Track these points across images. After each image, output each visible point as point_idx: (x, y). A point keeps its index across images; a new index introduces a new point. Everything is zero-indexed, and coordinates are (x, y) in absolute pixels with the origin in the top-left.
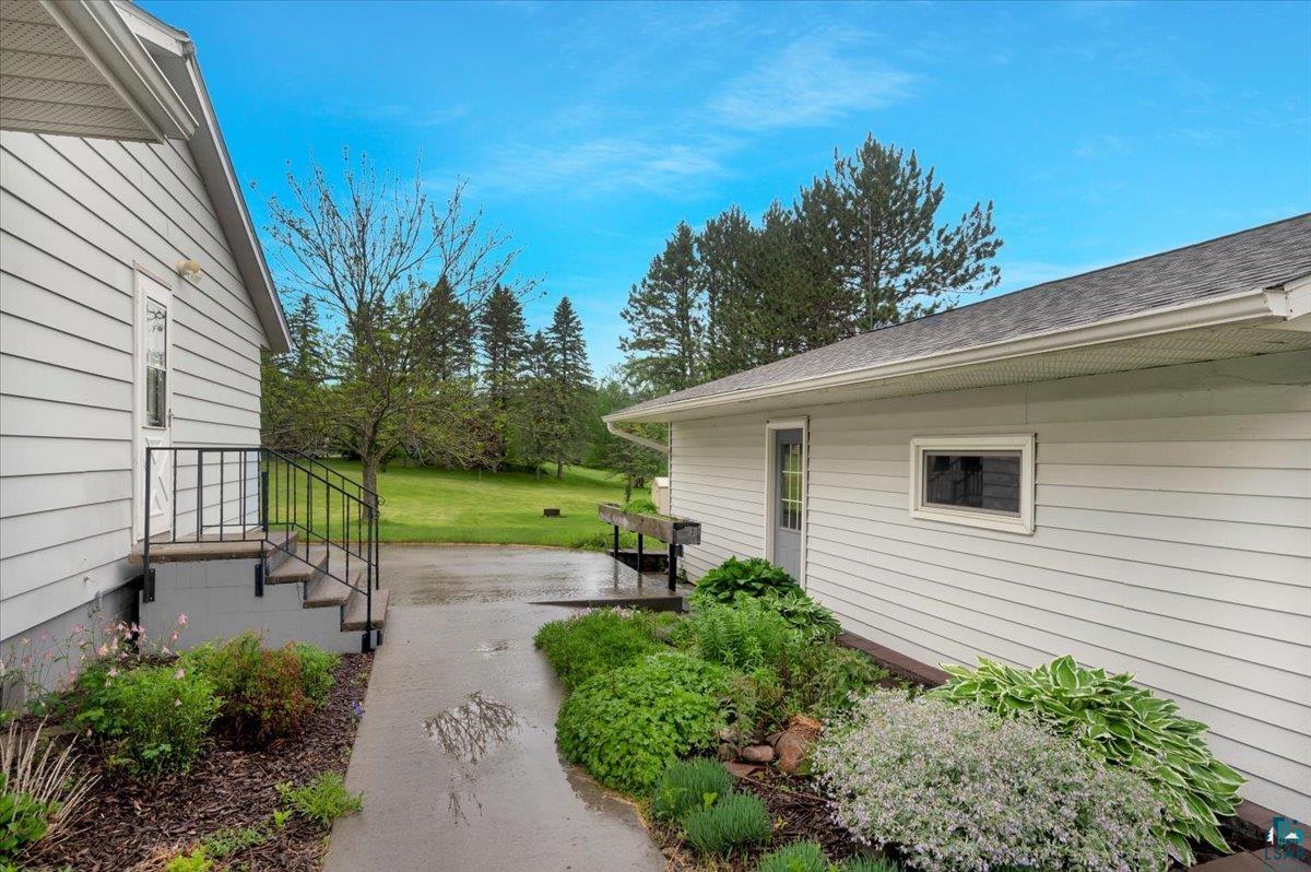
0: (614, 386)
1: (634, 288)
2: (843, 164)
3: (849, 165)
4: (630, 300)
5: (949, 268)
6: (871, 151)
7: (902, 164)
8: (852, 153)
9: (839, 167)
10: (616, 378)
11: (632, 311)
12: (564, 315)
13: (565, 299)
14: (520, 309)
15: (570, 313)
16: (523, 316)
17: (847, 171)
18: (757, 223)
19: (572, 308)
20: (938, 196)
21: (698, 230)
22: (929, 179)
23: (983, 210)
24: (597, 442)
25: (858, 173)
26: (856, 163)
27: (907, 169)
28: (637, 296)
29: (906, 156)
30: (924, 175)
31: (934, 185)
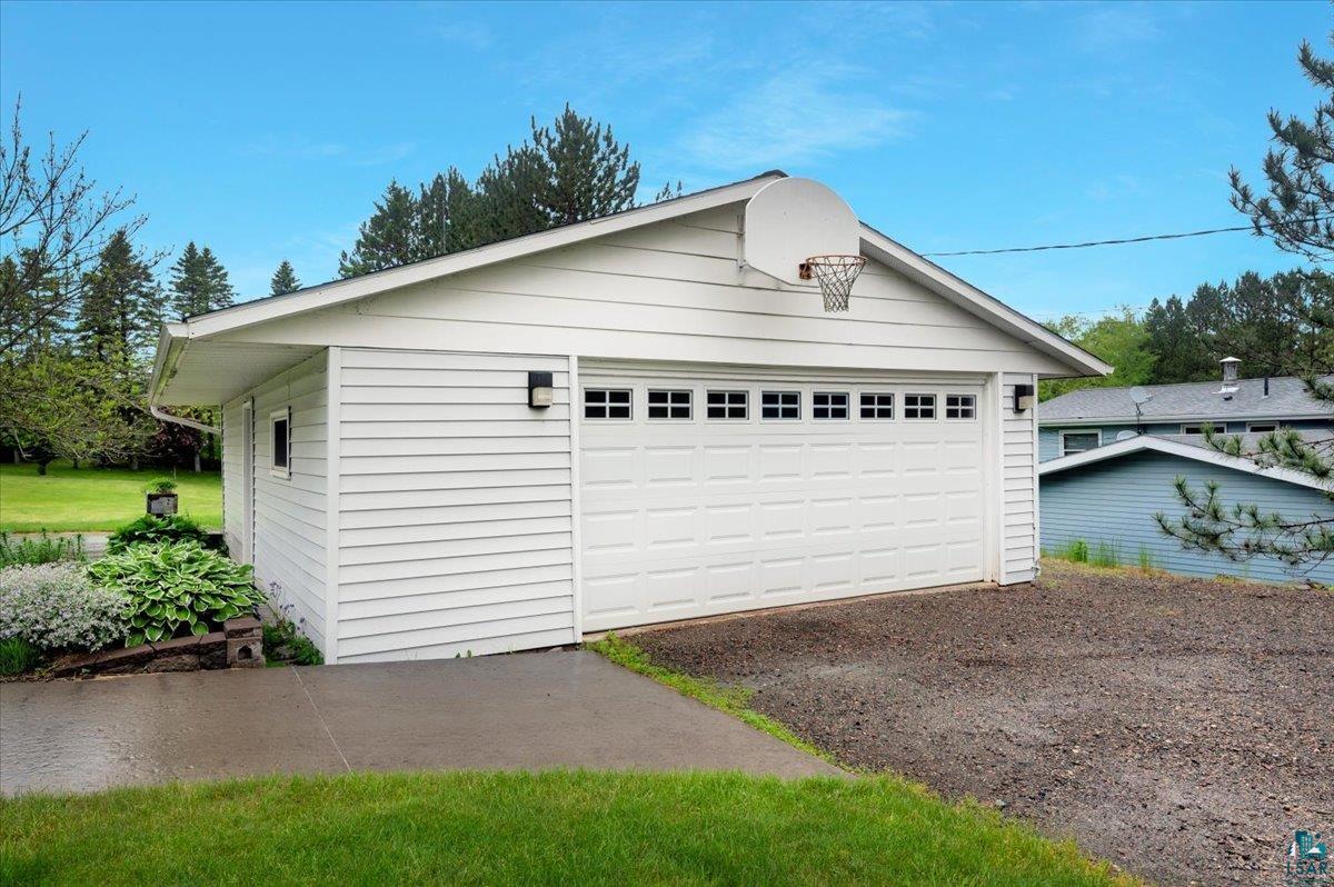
1: (344, 255)
2: (541, 134)
3: (547, 136)
4: (341, 269)
6: (571, 122)
7: (600, 141)
8: (550, 121)
9: (537, 139)
13: (285, 263)
14: (225, 274)
15: (293, 280)
16: (229, 281)
17: (545, 141)
18: (474, 187)
19: (294, 274)
20: (636, 172)
21: (416, 193)
22: (625, 155)
23: (673, 190)
25: (555, 145)
26: (554, 134)
27: (603, 145)
28: (348, 264)
29: (603, 133)
30: (621, 150)
31: (630, 165)
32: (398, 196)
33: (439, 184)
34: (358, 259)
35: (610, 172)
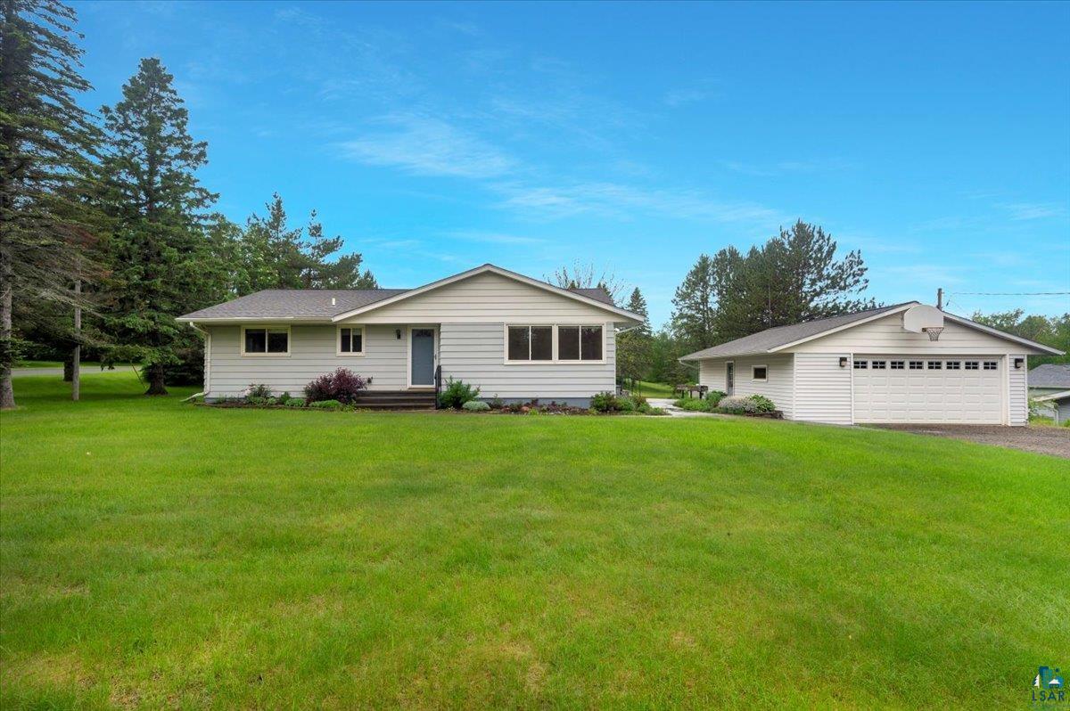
0: (664, 336)
1: (678, 288)
2: (784, 232)
3: (788, 234)
4: (676, 294)
5: (836, 283)
6: (800, 227)
7: (815, 233)
9: (782, 235)
10: (665, 330)
11: (678, 299)
12: (636, 296)
13: (636, 288)
15: (640, 297)
17: (786, 236)
18: (744, 253)
19: (641, 294)
20: (834, 246)
21: (712, 258)
22: (828, 239)
23: (856, 254)
24: (653, 366)
25: (791, 239)
26: (790, 232)
27: (816, 235)
28: (680, 292)
29: (817, 229)
30: (826, 237)
31: (831, 242)
32: (704, 260)
33: (723, 253)
34: (684, 289)
35: (820, 248)
